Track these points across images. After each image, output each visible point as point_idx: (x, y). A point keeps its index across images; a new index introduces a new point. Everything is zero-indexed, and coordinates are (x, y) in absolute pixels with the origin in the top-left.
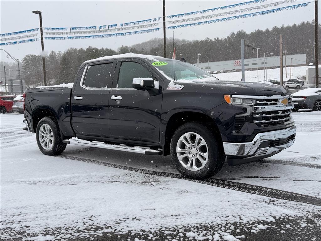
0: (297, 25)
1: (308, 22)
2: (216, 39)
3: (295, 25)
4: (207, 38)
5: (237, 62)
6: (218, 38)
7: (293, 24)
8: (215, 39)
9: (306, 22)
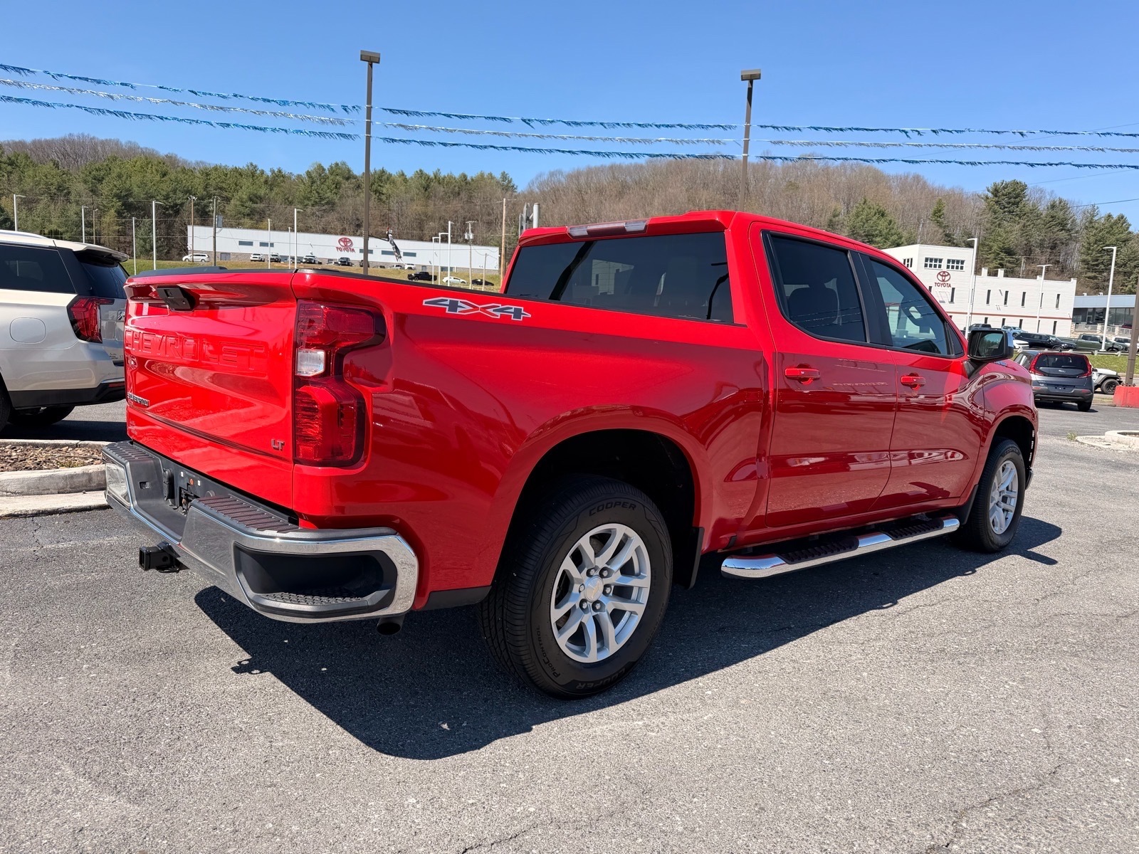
0: (469, 178)
1: (491, 174)
2: (276, 170)
3: (465, 176)
4: (252, 164)
5: (345, 241)
6: (280, 171)
7: (461, 172)
8: (273, 171)
9: (486, 174)
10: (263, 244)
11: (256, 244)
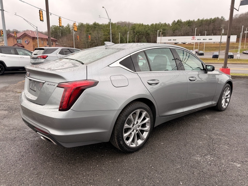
2: (165, 23)
3: (211, 19)
4: (160, 22)
9: (217, 17)
10: (174, 40)
11: (172, 40)
